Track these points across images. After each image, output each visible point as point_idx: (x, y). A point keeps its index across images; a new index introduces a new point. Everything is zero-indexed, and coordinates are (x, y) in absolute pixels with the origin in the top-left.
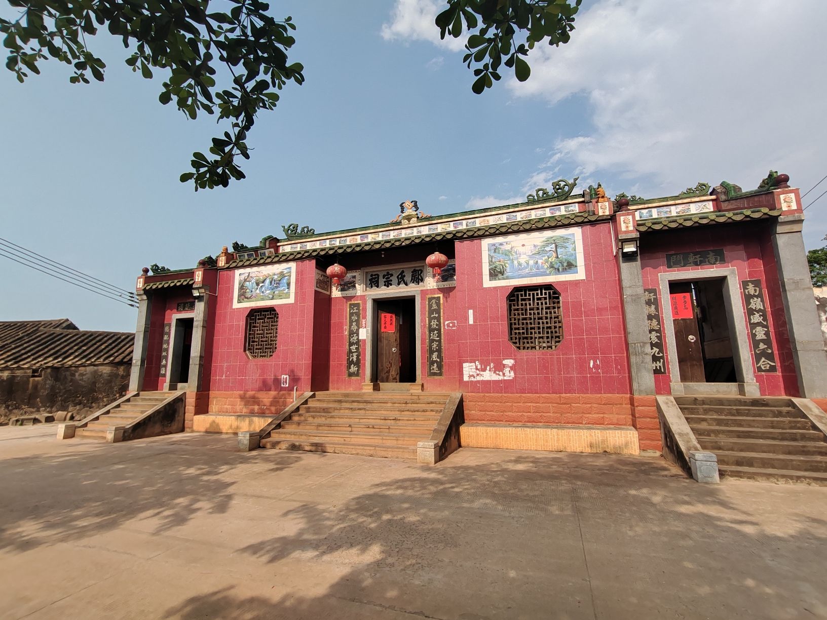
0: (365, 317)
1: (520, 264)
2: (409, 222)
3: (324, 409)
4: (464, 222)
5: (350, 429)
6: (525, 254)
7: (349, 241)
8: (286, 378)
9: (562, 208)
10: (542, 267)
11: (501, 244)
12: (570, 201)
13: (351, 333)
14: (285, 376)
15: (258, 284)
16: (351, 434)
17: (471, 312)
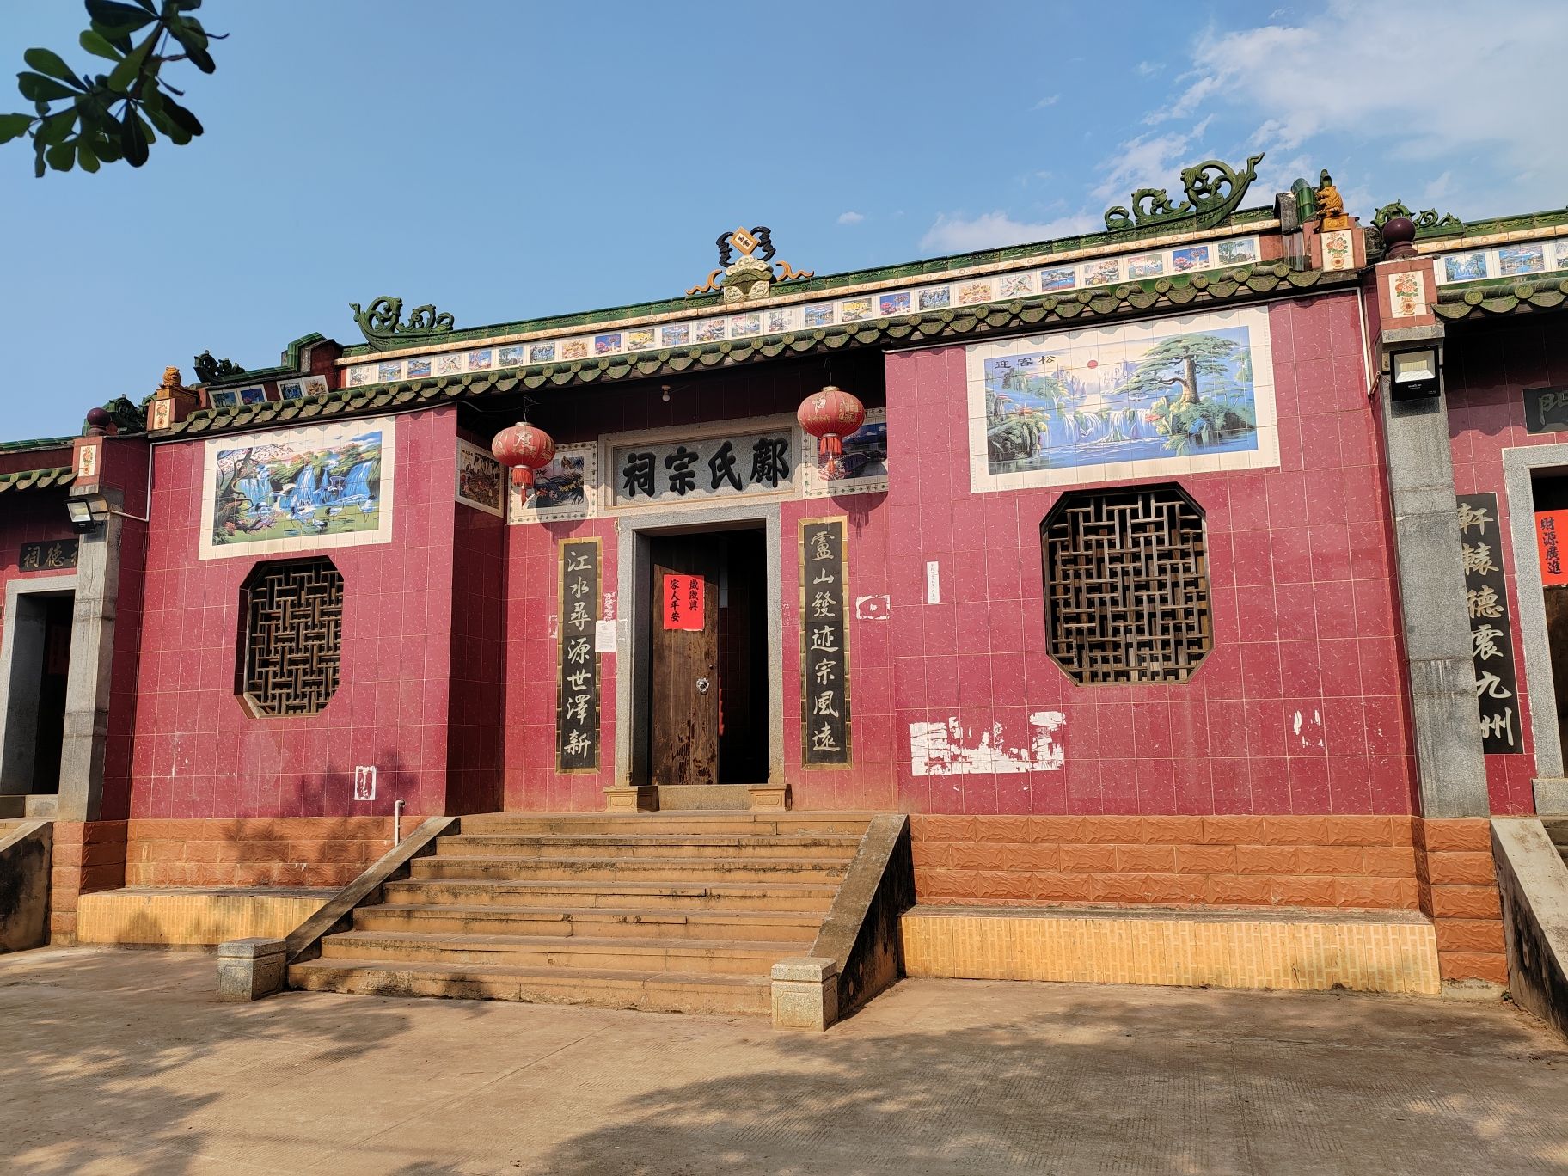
0: (612, 587)
1: (1081, 423)
2: (746, 292)
3: (486, 869)
4: (914, 294)
5: (566, 927)
6: (1098, 390)
7: (561, 353)
8: (370, 774)
9: (1213, 248)
10: (1151, 432)
11: (1025, 362)
12: (1236, 229)
13: (570, 636)
14: (365, 770)
15: (276, 486)
16: (569, 944)
17: (933, 568)
